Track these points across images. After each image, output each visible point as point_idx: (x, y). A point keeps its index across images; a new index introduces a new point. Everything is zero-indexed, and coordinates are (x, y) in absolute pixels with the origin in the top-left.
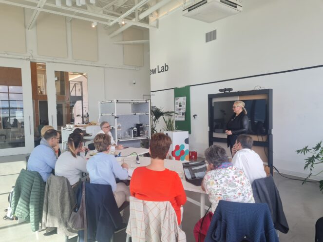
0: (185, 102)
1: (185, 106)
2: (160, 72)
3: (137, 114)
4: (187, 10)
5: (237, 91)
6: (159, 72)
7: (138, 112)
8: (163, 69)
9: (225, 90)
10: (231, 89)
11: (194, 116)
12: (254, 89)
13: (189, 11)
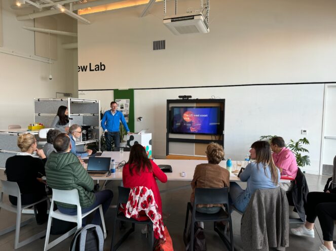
0: (128, 104)
1: (128, 108)
2: (93, 70)
3: (81, 114)
4: (170, 20)
5: (195, 98)
6: (91, 70)
7: (81, 113)
8: (98, 68)
9: (185, 96)
10: (190, 97)
11: (140, 118)
12: (211, 98)
13: (172, 21)
